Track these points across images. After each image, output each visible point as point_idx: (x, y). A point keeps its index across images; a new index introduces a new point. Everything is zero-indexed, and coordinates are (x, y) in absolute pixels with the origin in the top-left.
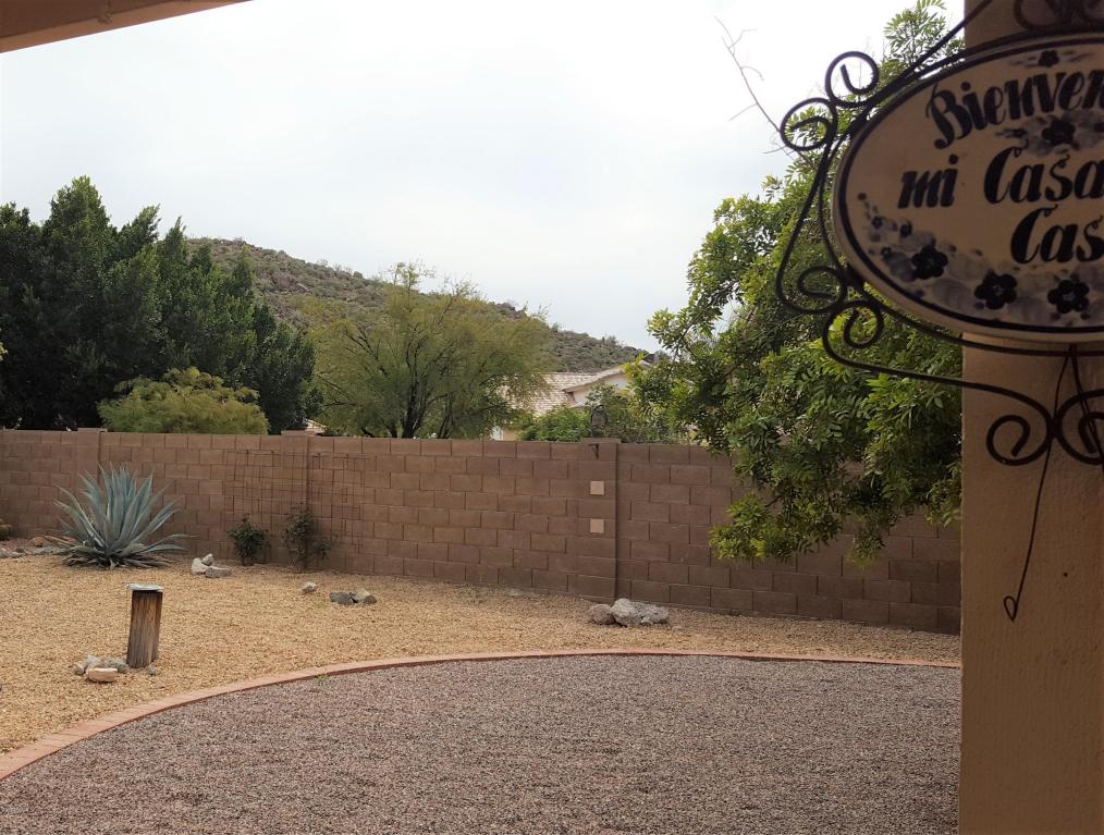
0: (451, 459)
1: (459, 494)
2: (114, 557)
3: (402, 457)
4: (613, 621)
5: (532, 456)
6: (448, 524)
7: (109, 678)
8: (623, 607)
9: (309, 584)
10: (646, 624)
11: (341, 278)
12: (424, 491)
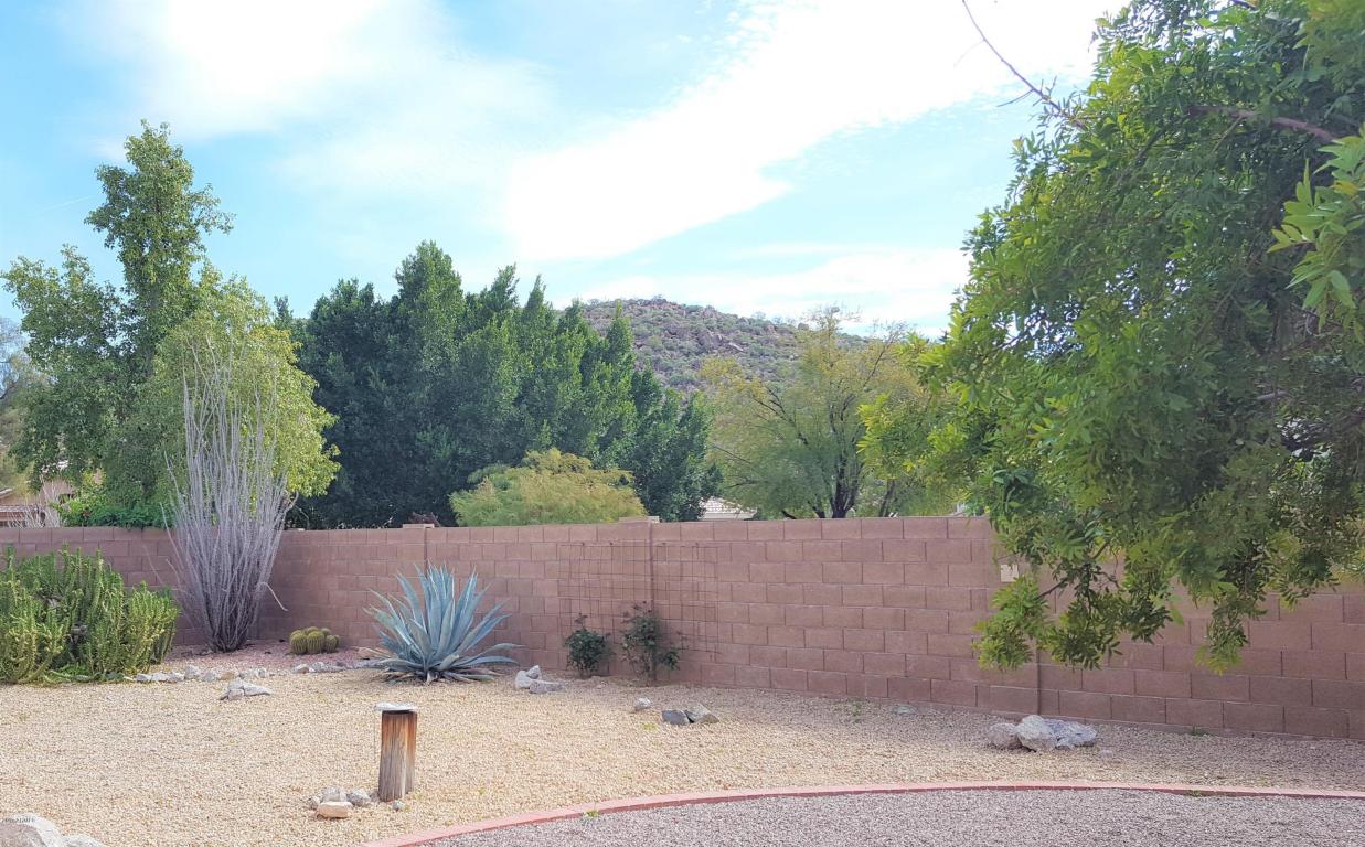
0: (821, 544)
1: (835, 586)
2: (433, 670)
3: (762, 544)
4: (1018, 746)
5: (927, 536)
6: (823, 625)
7: (342, 813)
8: (1031, 726)
9: (641, 700)
10: (1064, 748)
11: (782, 332)
12: (789, 584)
